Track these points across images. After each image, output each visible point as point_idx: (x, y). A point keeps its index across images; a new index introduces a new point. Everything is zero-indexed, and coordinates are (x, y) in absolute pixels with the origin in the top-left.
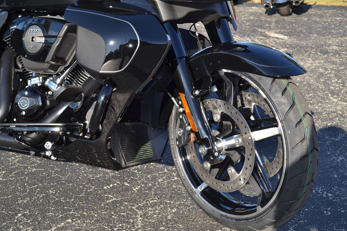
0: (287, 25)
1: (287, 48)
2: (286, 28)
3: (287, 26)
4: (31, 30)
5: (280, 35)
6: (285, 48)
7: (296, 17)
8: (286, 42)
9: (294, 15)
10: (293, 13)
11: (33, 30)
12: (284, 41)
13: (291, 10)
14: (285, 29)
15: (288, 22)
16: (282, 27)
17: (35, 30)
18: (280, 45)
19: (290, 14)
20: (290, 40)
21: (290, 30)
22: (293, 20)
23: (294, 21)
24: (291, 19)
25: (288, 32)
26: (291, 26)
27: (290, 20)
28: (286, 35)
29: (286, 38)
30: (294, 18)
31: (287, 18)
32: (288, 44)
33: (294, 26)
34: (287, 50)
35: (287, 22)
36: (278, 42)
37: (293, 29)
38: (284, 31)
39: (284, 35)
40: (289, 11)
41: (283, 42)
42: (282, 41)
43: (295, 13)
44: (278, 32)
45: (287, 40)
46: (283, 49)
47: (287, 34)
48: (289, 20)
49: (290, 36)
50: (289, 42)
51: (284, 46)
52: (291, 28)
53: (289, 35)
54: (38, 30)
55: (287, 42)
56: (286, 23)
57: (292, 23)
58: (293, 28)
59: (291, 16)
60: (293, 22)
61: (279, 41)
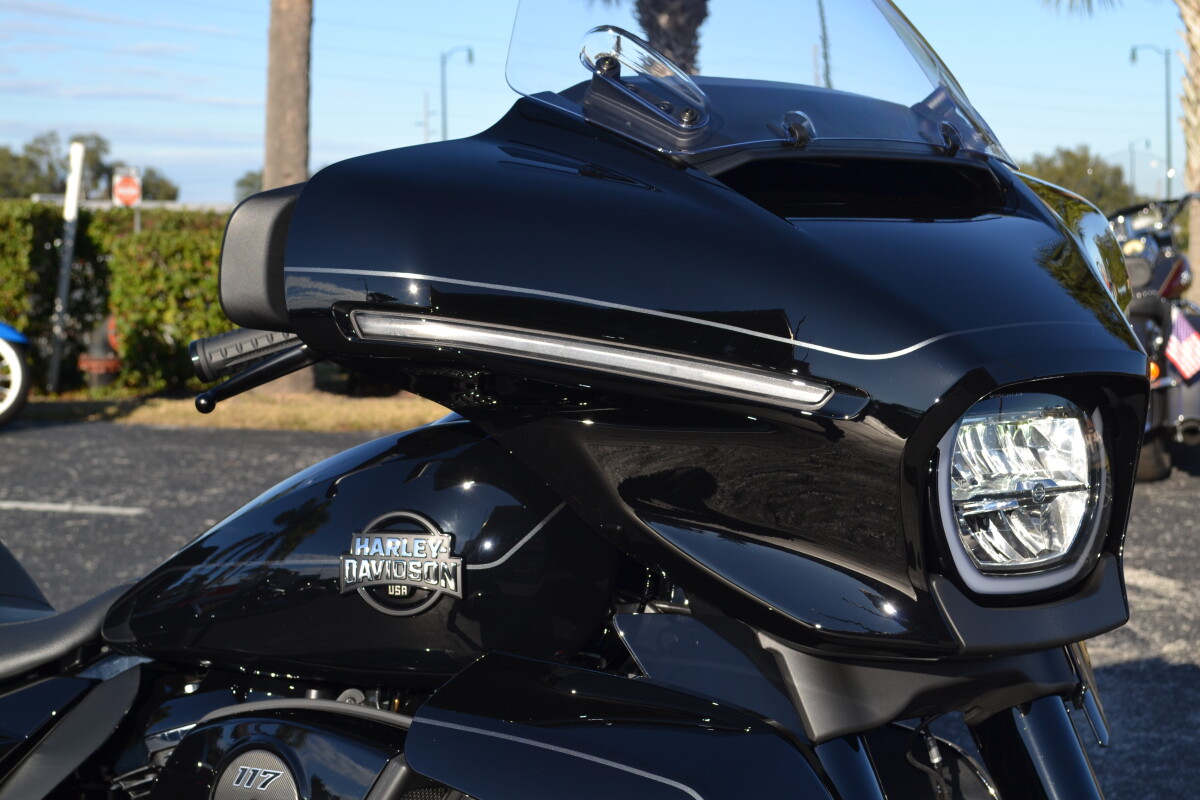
0: (1161, 526)
1: (1187, 637)
2: (1160, 539)
3: (1163, 532)
4: (244, 770)
5: (1143, 572)
6: (1178, 637)
7: (1188, 488)
8: (1174, 610)
9: (1180, 478)
10: (1174, 471)
11: (255, 772)
12: (1165, 602)
13: (1166, 459)
14: (1156, 546)
15: (1163, 512)
16: (1142, 537)
17: (265, 773)
18: (1155, 627)
19: (1164, 476)
20: (1187, 597)
21: (1178, 551)
22: (1181, 499)
23: (1184, 504)
24: (1172, 494)
25: (1172, 560)
26: (1176, 527)
27: (1171, 503)
28: (1170, 575)
29: (1170, 586)
30: (1184, 489)
31: (1156, 493)
32: (1185, 619)
33: (1190, 527)
34: (1189, 648)
35: (1158, 510)
36: (1143, 607)
37: (1190, 542)
38: (1156, 555)
39: (1160, 574)
40: (1159, 462)
41: (1161, 608)
42: (1156, 602)
43: (1182, 468)
44: (1134, 559)
45: (1178, 599)
46: (1170, 642)
47: (1170, 567)
48: (1162, 500)
49: (1186, 579)
50: (1189, 610)
51: (1171, 628)
52: (1182, 541)
53: (1182, 574)
54: (276, 775)
55: (1180, 611)
56: (1154, 515)
57: (1179, 516)
58: (1187, 537)
59: (1170, 483)
60: (1183, 508)
61: (1147, 604)
